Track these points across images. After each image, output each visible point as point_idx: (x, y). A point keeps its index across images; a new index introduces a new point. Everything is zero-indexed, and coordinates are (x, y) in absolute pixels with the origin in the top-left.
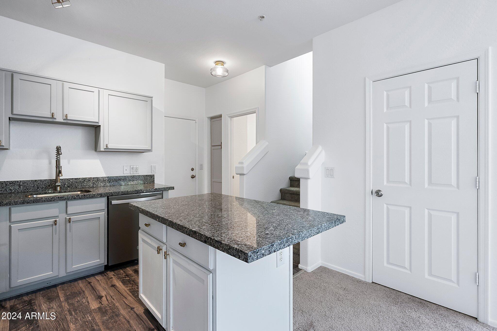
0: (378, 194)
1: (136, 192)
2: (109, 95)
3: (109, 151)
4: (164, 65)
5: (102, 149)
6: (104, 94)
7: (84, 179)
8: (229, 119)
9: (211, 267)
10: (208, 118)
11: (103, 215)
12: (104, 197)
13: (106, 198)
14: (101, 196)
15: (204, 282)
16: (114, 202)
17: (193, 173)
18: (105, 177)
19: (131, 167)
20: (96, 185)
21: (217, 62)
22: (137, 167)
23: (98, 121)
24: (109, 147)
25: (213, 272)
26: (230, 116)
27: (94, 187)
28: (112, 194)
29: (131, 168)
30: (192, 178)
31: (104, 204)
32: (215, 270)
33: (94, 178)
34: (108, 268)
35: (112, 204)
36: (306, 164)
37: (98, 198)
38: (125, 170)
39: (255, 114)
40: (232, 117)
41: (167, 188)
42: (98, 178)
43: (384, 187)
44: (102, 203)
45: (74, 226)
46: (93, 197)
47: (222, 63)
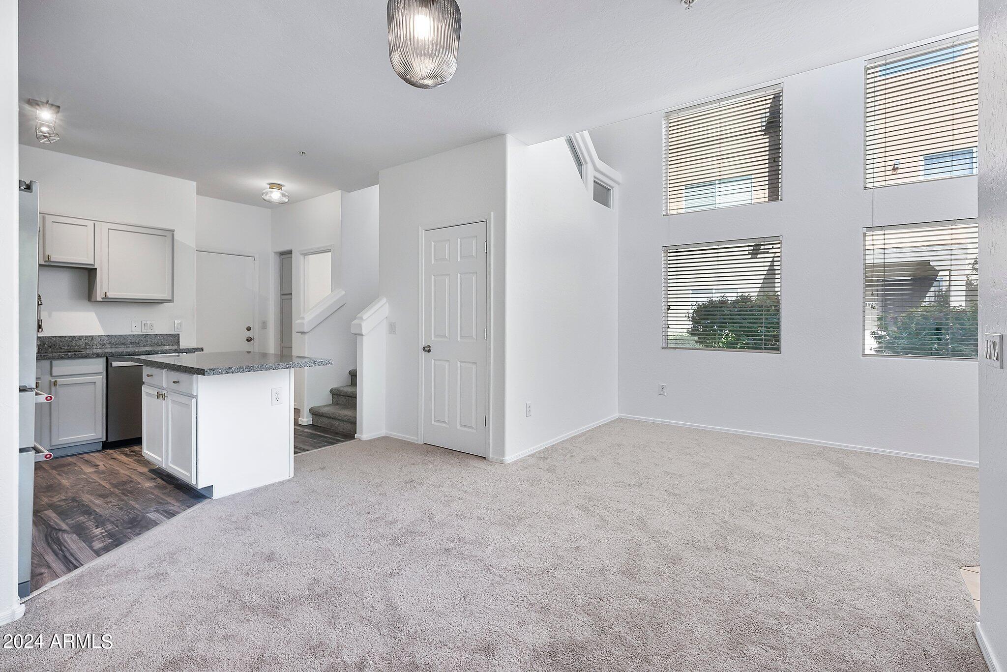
0: (427, 349)
1: (147, 353)
2: (109, 229)
3: (108, 301)
4: (195, 183)
5: (99, 299)
6: (103, 229)
7: (73, 338)
8: (302, 257)
9: (194, 393)
10: (276, 253)
11: (100, 380)
12: (101, 357)
13: (105, 358)
14: (98, 356)
15: (189, 406)
16: (115, 364)
17: (249, 334)
18: (104, 334)
19: (144, 322)
20: (90, 345)
21: (272, 186)
22: (153, 322)
23: (92, 263)
24: (110, 295)
25: (196, 397)
26: (304, 252)
27: (87, 349)
28: (112, 355)
29: (143, 326)
30: (248, 340)
31: (102, 366)
32: (197, 396)
33: (86, 337)
34: (107, 445)
35: (113, 366)
36: (361, 318)
37: (93, 358)
38: (133, 325)
39: (330, 253)
40: (306, 254)
41: (193, 349)
42: (92, 337)
43: (433, 341)
44: (98, 365)
45: (61, 391)
46: (87, 357)
47: (280, 187)
